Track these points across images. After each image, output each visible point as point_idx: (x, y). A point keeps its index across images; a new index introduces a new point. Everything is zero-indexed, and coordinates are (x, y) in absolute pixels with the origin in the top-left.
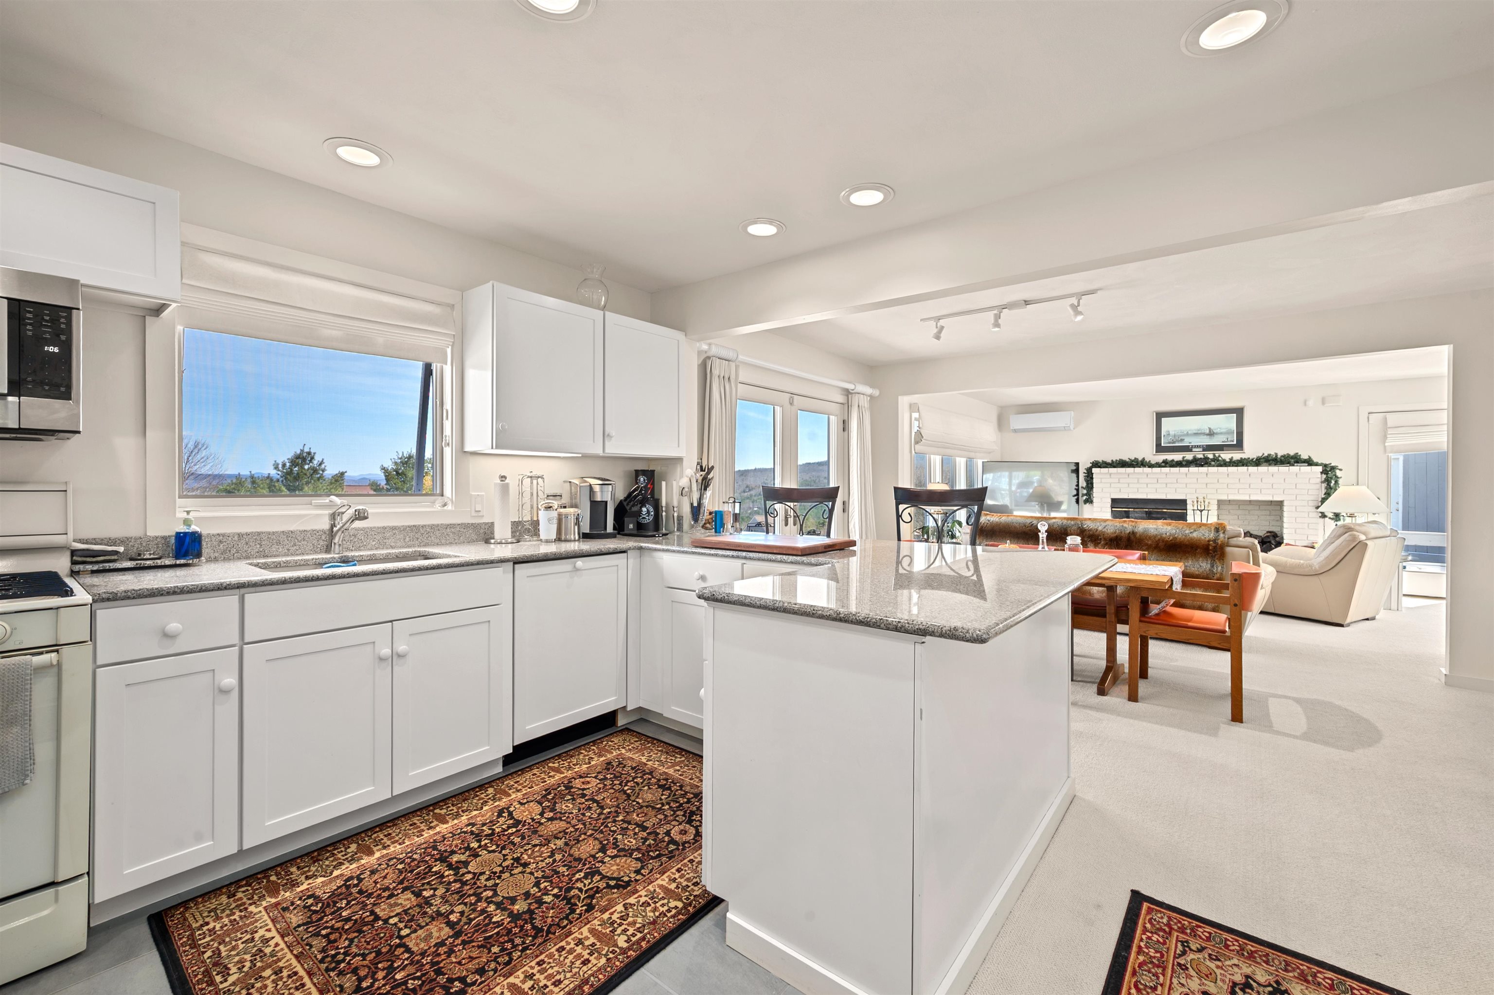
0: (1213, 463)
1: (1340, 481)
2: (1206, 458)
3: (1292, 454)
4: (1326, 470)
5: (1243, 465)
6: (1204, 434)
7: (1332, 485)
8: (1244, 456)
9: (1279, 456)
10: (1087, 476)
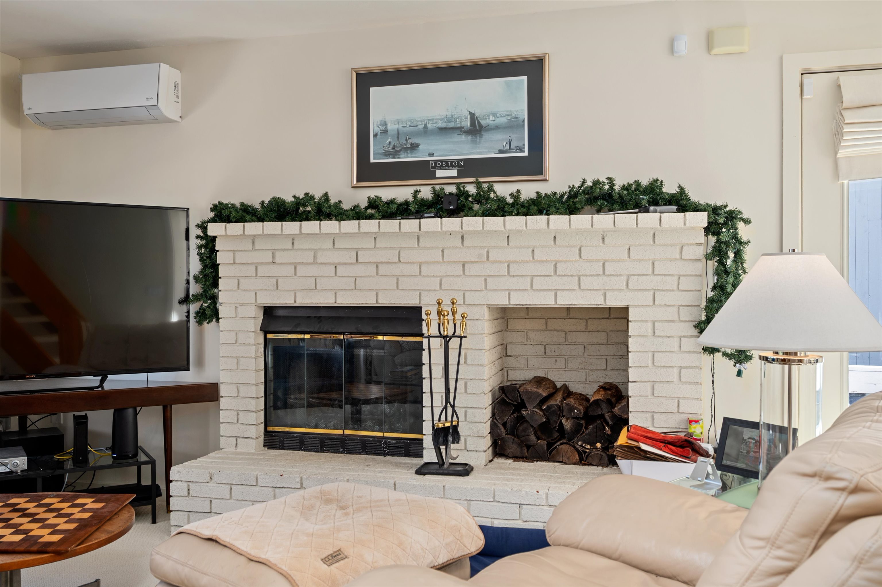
0: (476, 207)
1: (748, 252)
2: (462, 194)
3: (645, 182)
4: (716, 223)
5: (540, 212)
6: (460, 130)
7: (729, 262)
8: (545, 189)
9: (617, 188)
10: (206, 246)
